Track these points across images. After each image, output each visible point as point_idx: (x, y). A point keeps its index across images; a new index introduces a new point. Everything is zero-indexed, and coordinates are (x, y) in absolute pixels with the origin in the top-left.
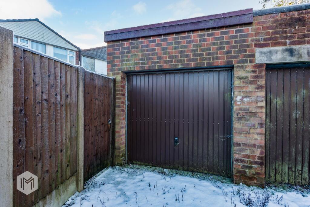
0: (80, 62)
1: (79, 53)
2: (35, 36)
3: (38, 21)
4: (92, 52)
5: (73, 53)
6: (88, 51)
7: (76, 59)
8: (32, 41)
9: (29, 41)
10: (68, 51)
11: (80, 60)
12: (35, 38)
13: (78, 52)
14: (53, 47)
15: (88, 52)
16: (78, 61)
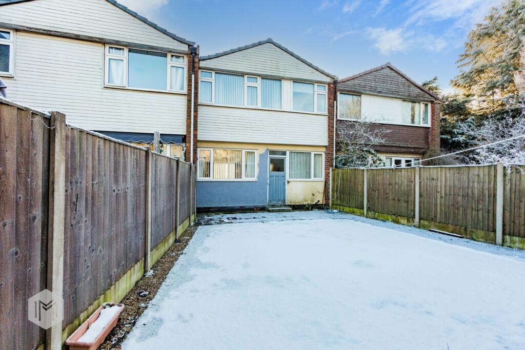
0: (335, 102)
1: (334, 87)
2: (266, 68)
3: (271, 43)
4: (356, 82)
5: (323, 88)
6: (349, 80)
7: (329, 99)
8: (264, 77)
9: (258, 77)
10: (316, 85)
11: (335, 99)
12: (266, 71)
13: (332, 84)
14: (292, 82)
15: (350, 82)
16: (332, 101)
